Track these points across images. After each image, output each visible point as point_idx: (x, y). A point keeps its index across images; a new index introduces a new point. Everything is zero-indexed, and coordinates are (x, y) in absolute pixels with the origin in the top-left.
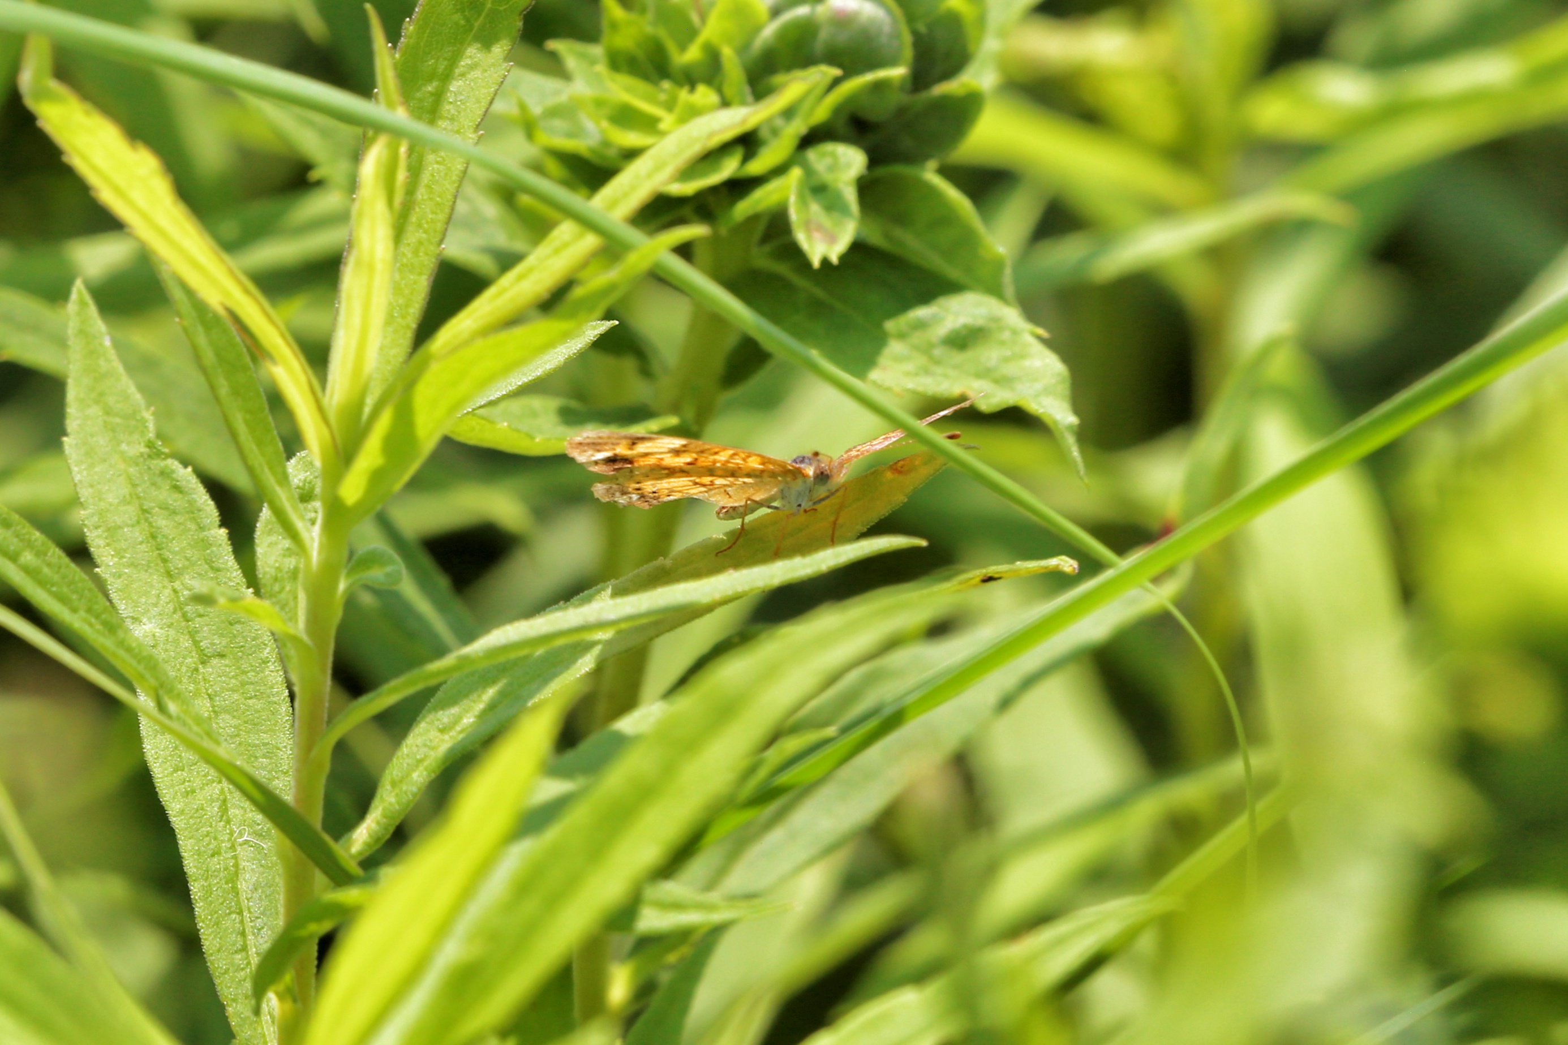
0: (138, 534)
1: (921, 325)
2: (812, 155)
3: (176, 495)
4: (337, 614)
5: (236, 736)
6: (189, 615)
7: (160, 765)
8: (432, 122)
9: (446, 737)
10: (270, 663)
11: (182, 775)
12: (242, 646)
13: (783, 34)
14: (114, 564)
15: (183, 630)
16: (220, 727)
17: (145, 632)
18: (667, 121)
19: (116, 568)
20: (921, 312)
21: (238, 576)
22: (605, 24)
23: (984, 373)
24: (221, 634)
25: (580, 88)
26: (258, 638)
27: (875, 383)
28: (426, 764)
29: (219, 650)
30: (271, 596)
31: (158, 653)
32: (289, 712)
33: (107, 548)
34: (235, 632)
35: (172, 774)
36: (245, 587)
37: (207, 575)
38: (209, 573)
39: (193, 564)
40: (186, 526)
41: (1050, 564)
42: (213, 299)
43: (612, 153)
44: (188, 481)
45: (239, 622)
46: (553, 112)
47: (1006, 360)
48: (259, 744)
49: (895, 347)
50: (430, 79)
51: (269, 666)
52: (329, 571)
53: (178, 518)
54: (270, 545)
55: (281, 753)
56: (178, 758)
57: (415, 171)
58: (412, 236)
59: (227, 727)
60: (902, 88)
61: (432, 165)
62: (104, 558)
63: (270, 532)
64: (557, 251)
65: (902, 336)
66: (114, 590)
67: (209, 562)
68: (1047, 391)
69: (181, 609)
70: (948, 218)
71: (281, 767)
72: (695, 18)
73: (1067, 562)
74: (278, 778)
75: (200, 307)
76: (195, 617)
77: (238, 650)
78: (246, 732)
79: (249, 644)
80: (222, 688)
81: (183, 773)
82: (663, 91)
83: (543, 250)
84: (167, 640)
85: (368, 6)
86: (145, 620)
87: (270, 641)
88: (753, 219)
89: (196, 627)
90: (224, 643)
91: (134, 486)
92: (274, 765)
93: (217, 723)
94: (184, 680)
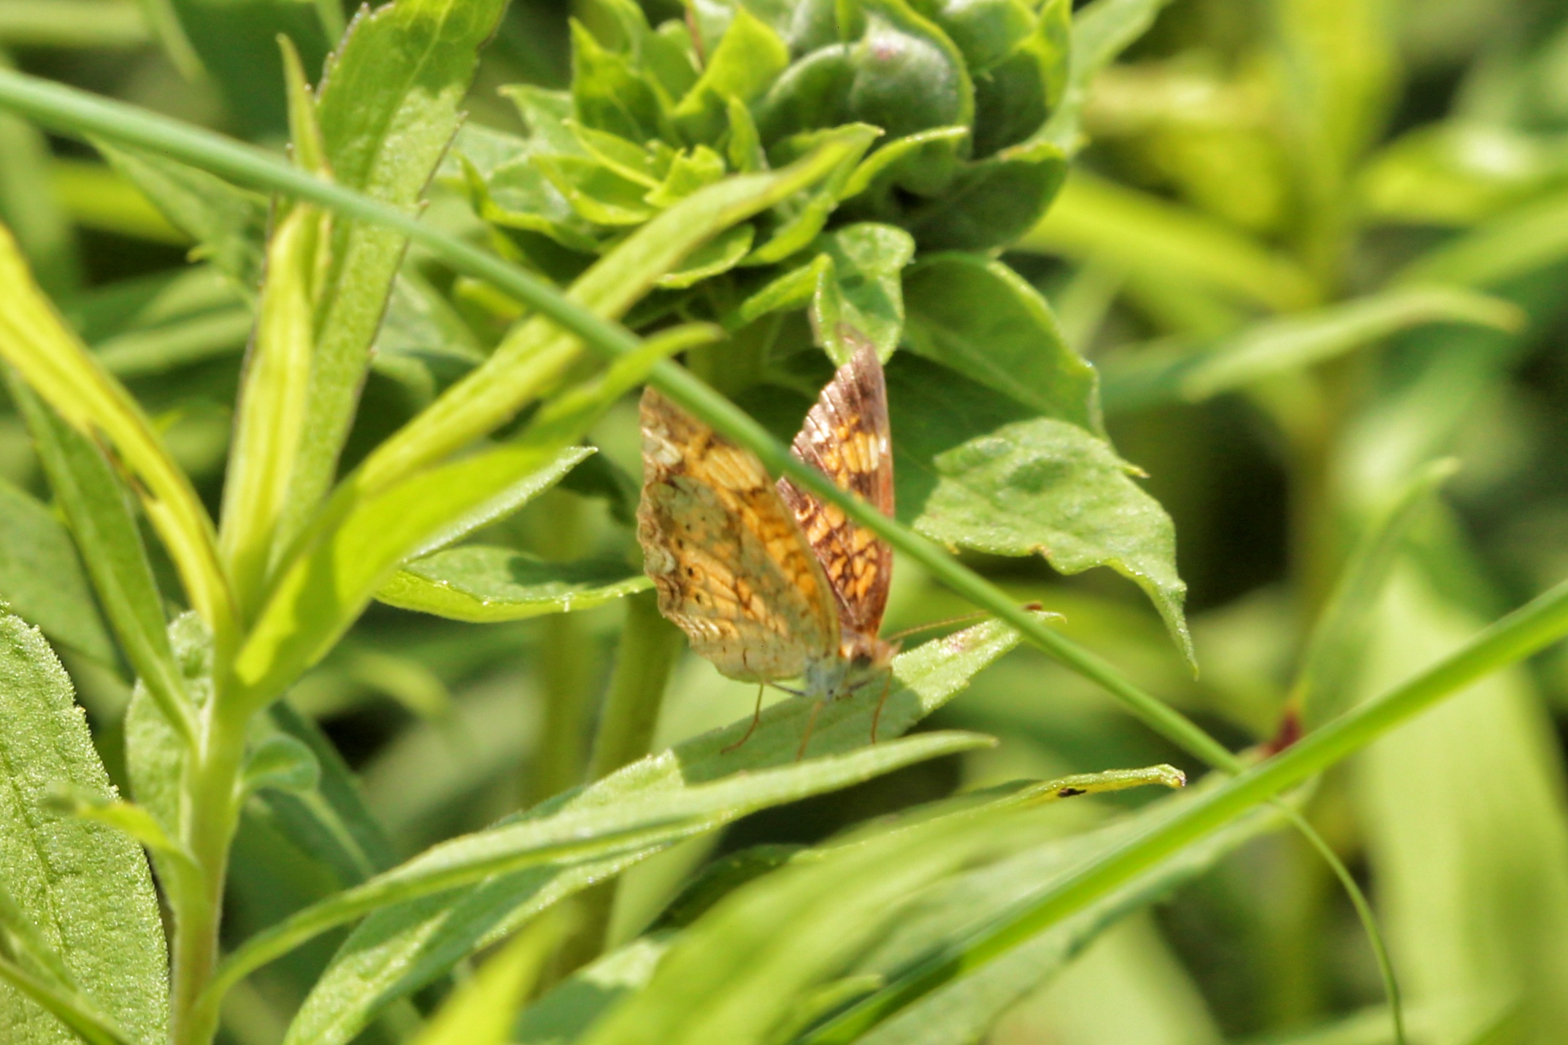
1: (981, 460)
2: (843, 238)
3: (19, 663)
4: (231, 826)
5: (93, 978)
6: (34, 819)
8: (362, 188)
9: (370, 985)
10: (139, 884)
12: (103, 861)
13: (807, 82)
15: (26, 839)
16: (72, 965)
18: (657, 193)
20: (982, 443)
21: (99, 769)
22: (576, 64)
23: (1064, 524)
24: (75, 844)
25: (541, 147)
26: (124, 852)
27: (922, 534)
29: (72, 865)
30: (146, 799)
32: (162, 948)
34: (94, 842)
35: (10, 1027)
36: (106, 783)
37: (58, 767)
38: (61, 766)
39: (40, 753)
40: (31, 703)
41: (1149, 774)
42: (76, 414)
43: (583, 231)
44: (35, 645)
45: (98, 829)
46: (508, 178)
47: (1092, 507)
48: (123, 988)
49: (948, 488)
50: (361, 130)
51: (138, 887)
52: (221, 770)
53: (21, 693)
54: (146, 733)
55: (152, 1001)
57: (340, 251)
58: (334, 336)
59: (83, 965)
60: (959, 153)
61: (361, 243)
63: (145, 717)
65: (956, 474)
67: (60, 750)
68: (1145, 548)
69: (24, 811)
70: (1018, 321)
71: (152, 1018)
72: (692, 58)
73: (1170, 772)
74: (148, 1034)
75: (60, 427)
76: (42, 821)
77: (98, 865)
78: (106, 973)
79: (111, 858)
80: (76, 917)
82: (650, 152)
83: (503, 356)
84: (5, 851)
85: (284, 41)
87: (139, 854)
88: (766, 319)
89: (42, 836)
90: (80, 855)
92: (143, 1017)
93: (69, 960)
94: (28, 904)
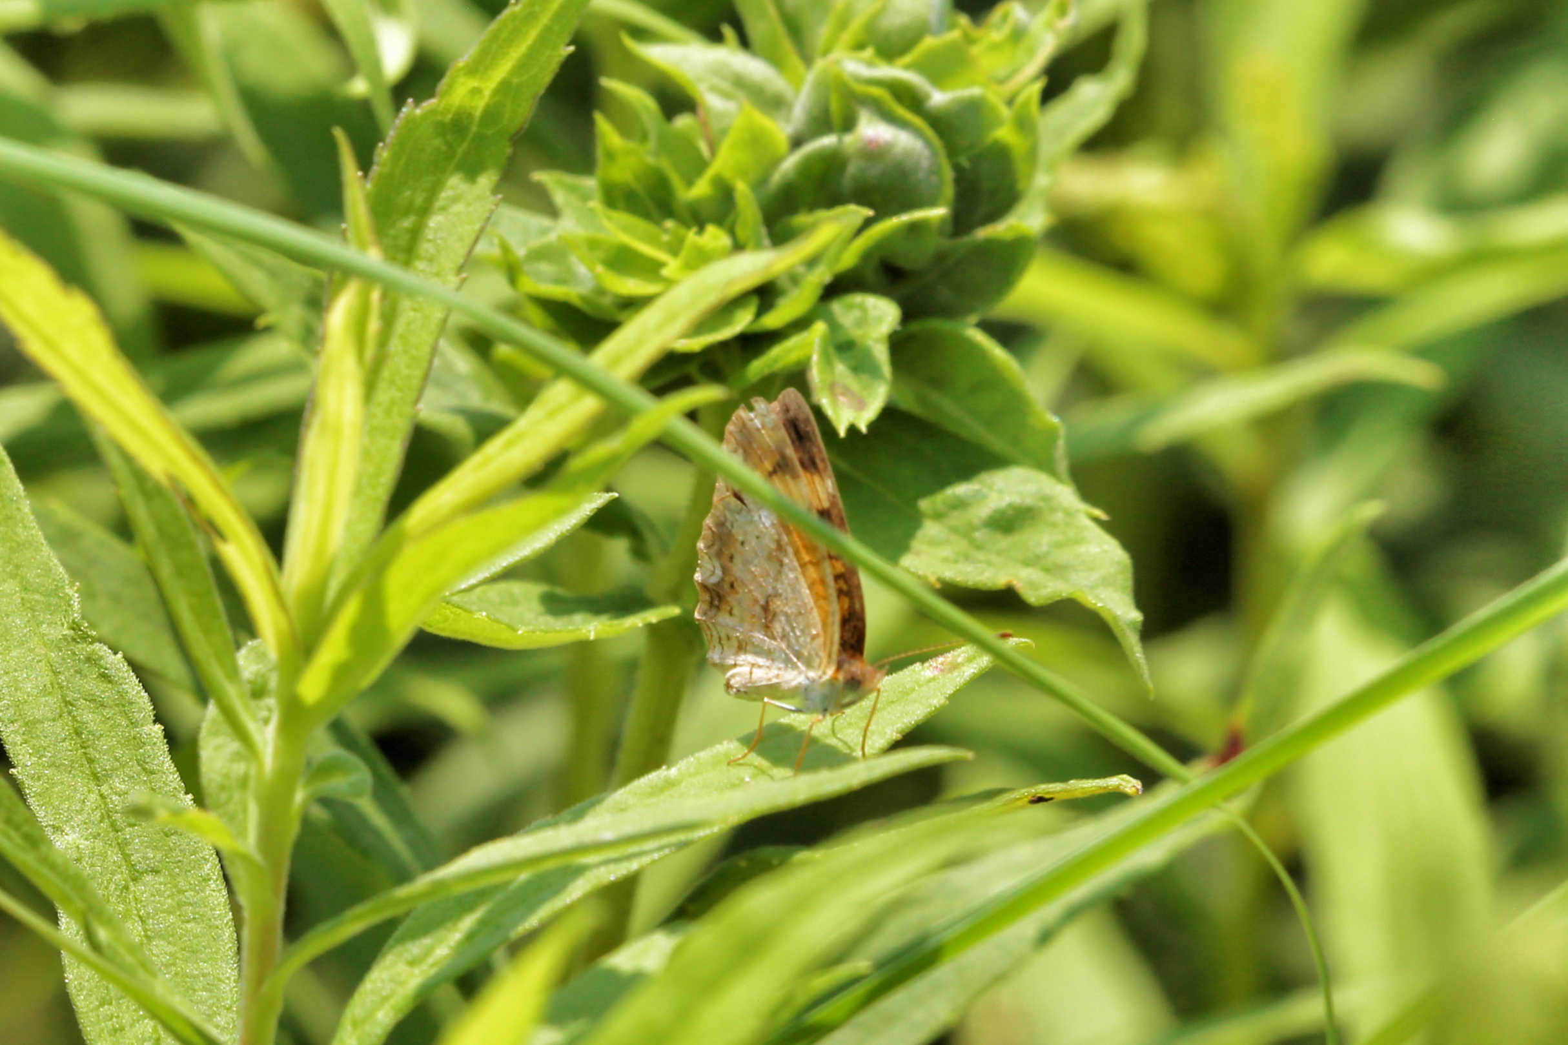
0: (61, 729)
1: (960, 504)
2: (837, 307)
3: (105, 686)
4: (293, 830)
5: (171, 965)
6: (118, 824)
7: (84, 998)
8: (407, 264)
9: (417, 971)
10: (212, 881)
11: (109, 1009)
12: (180, 861)
13: (805, 168)
14: (31, 764)
15: (112, 842)
16: (153, 954)
17: (68, 843)
18: (672, 267)
19: (34, 769)
20: (961, 489)
21: (176, 779)
22: (600, 153)
23: (1033, 561)
24: (155, 846)
25: (569, 227)
26: (198, 853)
27: (907, 570)
28: (392, 1001)
29: (152, 865)
30: (218, 806)
31: (83, 868)
32: (233, 938)
33: (24, 745)
35: (97, 1008)
36: (183, 792)
37: (140, 778)
38: (142, 777)
39: (123, 766)
40: (115, 722)
41: (1109, 784)
42: (155, 466)
43: (607, 301)
44: (119, 669)
45: (176, 833)
46: (540, 254)
47: (1059, 545)
48: (198, 974)
49: (930, 529)
50: (407, 211)
51: (211, 884)
52: (285, 780)
53: (107, 712)
54: (217, 748)
55: (224, 985)
56: (104, 990)
57: (389, 319)
58: (384, 394)
59: (162, 954)
60: (941, 232)
61: (407, 312)
62: (20, 757)
63: (216, 733)
64: (551, 415)
65: (938, 516)
66: (32, 795)
67: (141, 762)
68: (1106, 582)
69: (109, 817)
71: (223, 1001)
72: (703, 147)
73: (1128, 782)
74: (219, 1015)
75: (140, 476)
76: (125, 826)
77: (175, 865)
78: (182, 960)
79: (187, 859)
80: (156, 910)
81: (111, 1007)
82: (666, 231)
83: (534, 412)
84: (93, 853)
85: (339, 133)
86: (67, 829)
87: (212, 855)
89: (126, 839)
90: (159, 855)
91: (56, 673)
92: (215, 999)
93: (150, 950)
94: (113, 899)
